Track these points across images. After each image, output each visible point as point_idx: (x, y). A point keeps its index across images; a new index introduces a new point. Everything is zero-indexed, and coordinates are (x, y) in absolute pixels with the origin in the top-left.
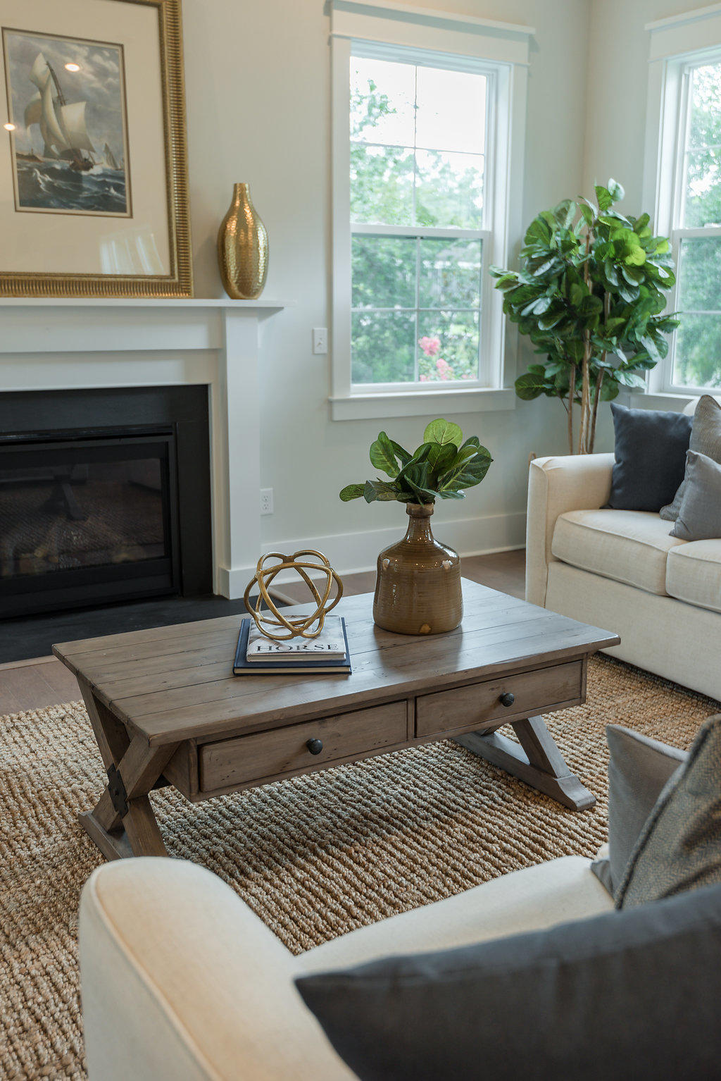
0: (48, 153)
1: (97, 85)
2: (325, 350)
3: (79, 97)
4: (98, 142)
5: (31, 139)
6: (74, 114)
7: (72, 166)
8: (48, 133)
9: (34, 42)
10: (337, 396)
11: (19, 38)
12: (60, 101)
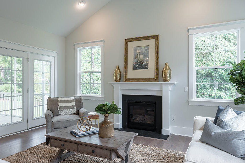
0: (138, 62)
1: (145, 52)
2: (187, 91)
3: (142, 54)
4: (145, 60)
5: (136, 61)
6: (142, 56)
7: (141, 63)
8: (138, 59)
9: (137, 48)
10: (189, 100)
11: (135, 48)
12: (140, 55)
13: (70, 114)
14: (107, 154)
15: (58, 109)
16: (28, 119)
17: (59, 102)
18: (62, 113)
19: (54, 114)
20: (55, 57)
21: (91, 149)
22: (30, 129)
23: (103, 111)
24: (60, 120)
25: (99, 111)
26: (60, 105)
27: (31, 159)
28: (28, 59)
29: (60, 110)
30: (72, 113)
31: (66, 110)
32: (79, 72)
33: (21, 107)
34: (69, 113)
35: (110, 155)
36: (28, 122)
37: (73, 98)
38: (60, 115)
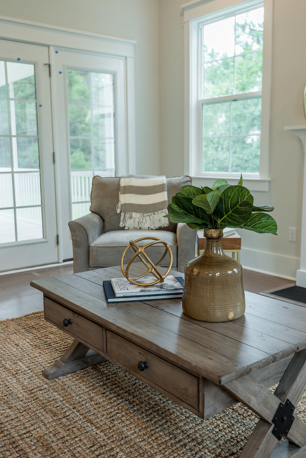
13: (152, 227)
14: (186, 390)
15: (118, 211)
16: (58, 236)
17: (122, 189)
18: (129, 223)
19: (107, 224)
20: (126, 58)
21: (137, 356)
22: (64, 261)
23: (197, 216)
24: (111, 243)
25: (186, 214)
26: (125, 199)
27: (18, 346)
28: (49, 66)
29: (123, 214)
30: (158, 225)
31: (139, 215)
32: (198, 101)
33: (40, 204)
34: (147, 226)
35: (196, 395)
36: (58, 243)
37: (163, 180)
38: (123, 229)
